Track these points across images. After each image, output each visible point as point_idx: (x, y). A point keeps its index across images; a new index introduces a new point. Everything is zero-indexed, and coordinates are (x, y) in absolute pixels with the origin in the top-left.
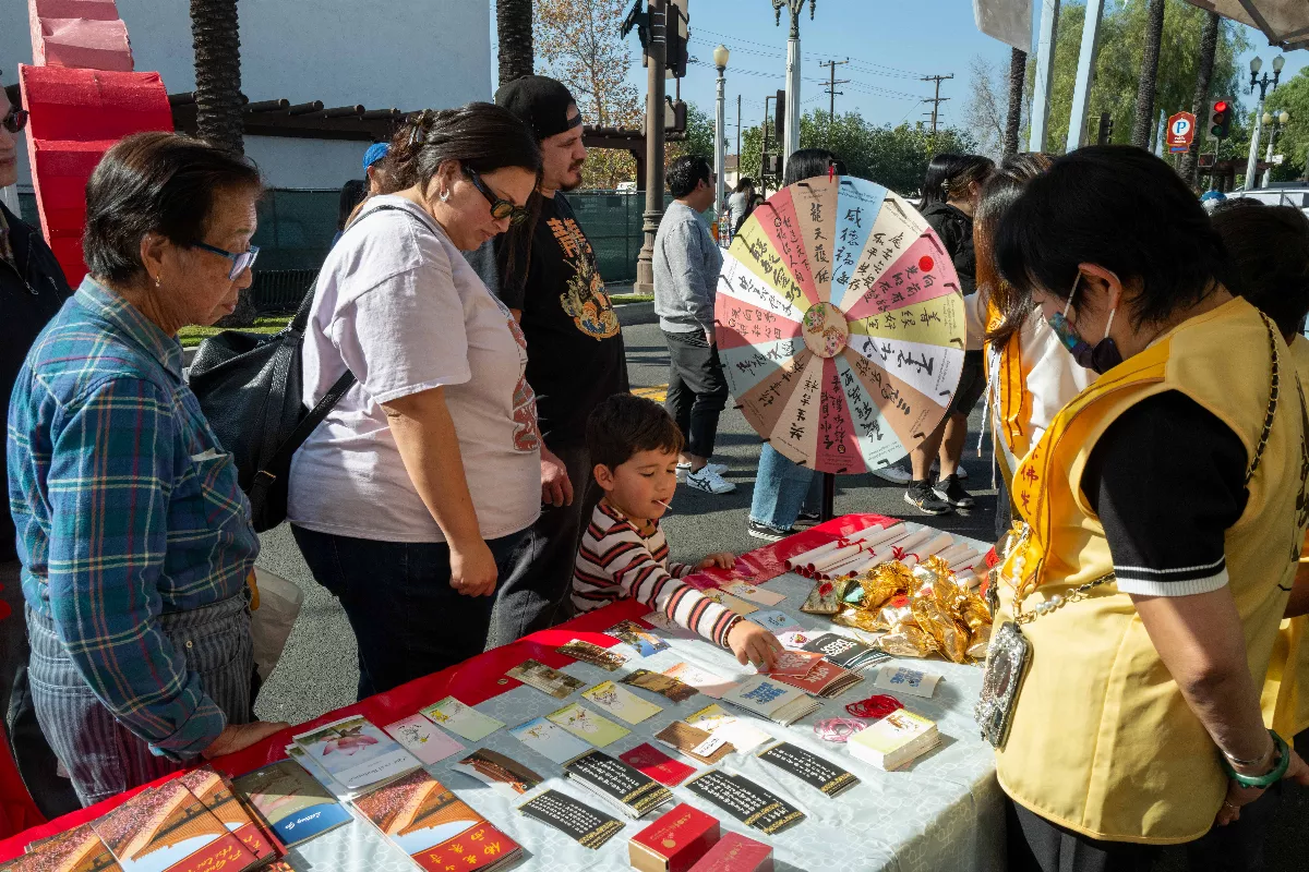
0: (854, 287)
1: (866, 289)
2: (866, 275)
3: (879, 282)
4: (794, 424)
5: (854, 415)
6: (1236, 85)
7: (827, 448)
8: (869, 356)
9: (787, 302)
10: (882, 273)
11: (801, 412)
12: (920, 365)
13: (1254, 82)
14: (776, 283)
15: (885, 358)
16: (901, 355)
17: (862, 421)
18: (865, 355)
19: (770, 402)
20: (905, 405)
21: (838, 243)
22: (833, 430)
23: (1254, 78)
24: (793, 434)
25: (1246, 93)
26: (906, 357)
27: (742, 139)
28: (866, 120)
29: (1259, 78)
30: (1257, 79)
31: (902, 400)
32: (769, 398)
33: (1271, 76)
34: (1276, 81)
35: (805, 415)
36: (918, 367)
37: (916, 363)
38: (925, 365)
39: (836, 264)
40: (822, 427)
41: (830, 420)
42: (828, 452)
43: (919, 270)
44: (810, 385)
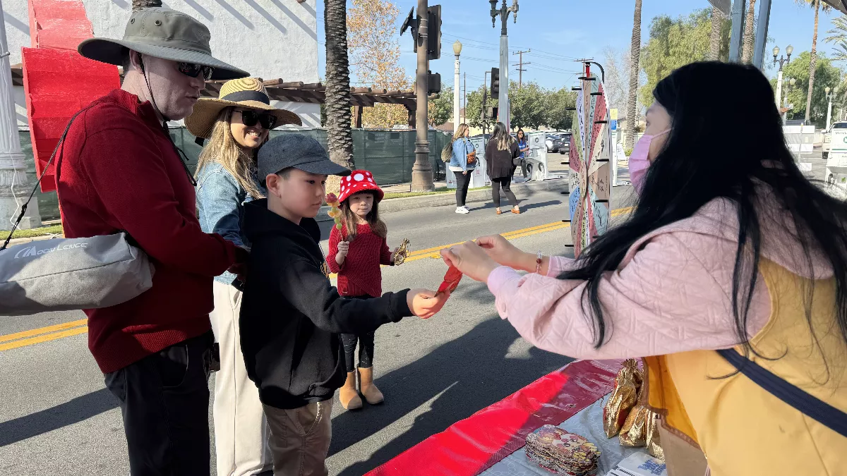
13: (775, 61)
23: (775, 58)
25: (769, 67)
27: (466, 98)
28: (541, 86)
29: (778, 58)
33: (785, 58)
34: (788, 60)
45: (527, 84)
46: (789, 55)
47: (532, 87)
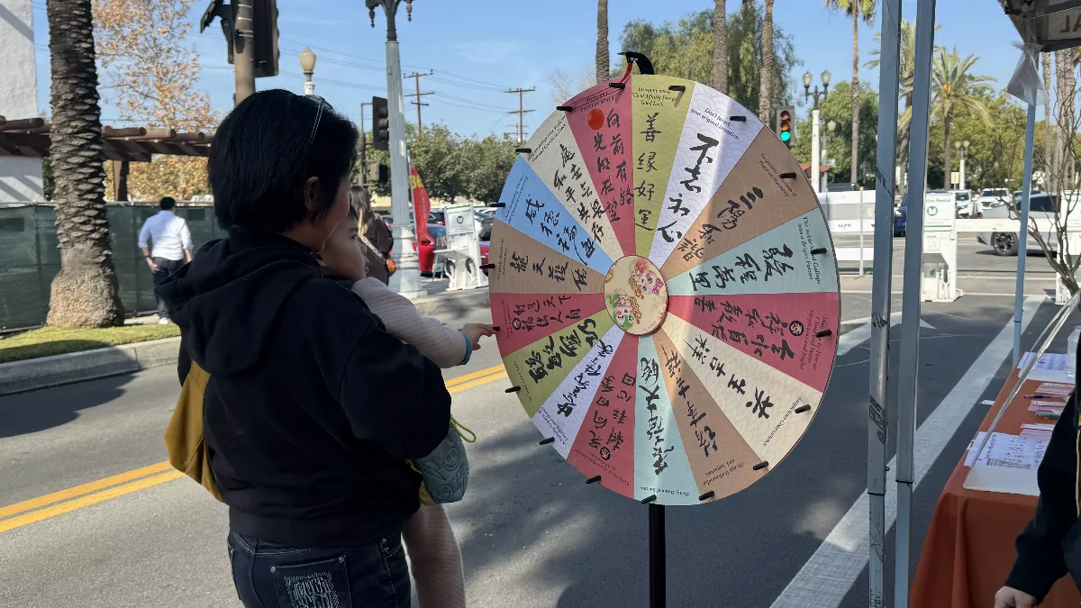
0: (599, 234)
1: (604, 216)
2: (591, 213)
3: (601, 194)
4: (749, 404)
5: (750, 288)
6: (790, 98)
7: (791, 355)
8: (679, 235)
9: (597, 349)
10: (593, 188)
11: (733, 383)
12: (703, 155)
13: (807, 94)
14: (574, 355)
15: (687, 211)
16: (686, 183)
17: (760, 275)
18: (677, 241)
19: (712, 435)
20: (749, 194)
21: (551, 242)
22: (765, 332)
23: (807, 90)
24: (762, 413)
25: (799, 104)
26: (689, 176)
29: (811, 90)
30: (809, 91)
31: (742, 198)
32: (706, 436)
33: (821, 89)
34: (825, 92)
35: (738, 378)
36: (705, 160)
37: (699, 161)
38: (704, 149)
39: (570, 254)
40: (758, 353)
41: (751, 334)
42: (798, 356)
43: (601, 131)
44: (700, 350)
45: (431, 127)
46: (826, 85)
47: (441, 132)
